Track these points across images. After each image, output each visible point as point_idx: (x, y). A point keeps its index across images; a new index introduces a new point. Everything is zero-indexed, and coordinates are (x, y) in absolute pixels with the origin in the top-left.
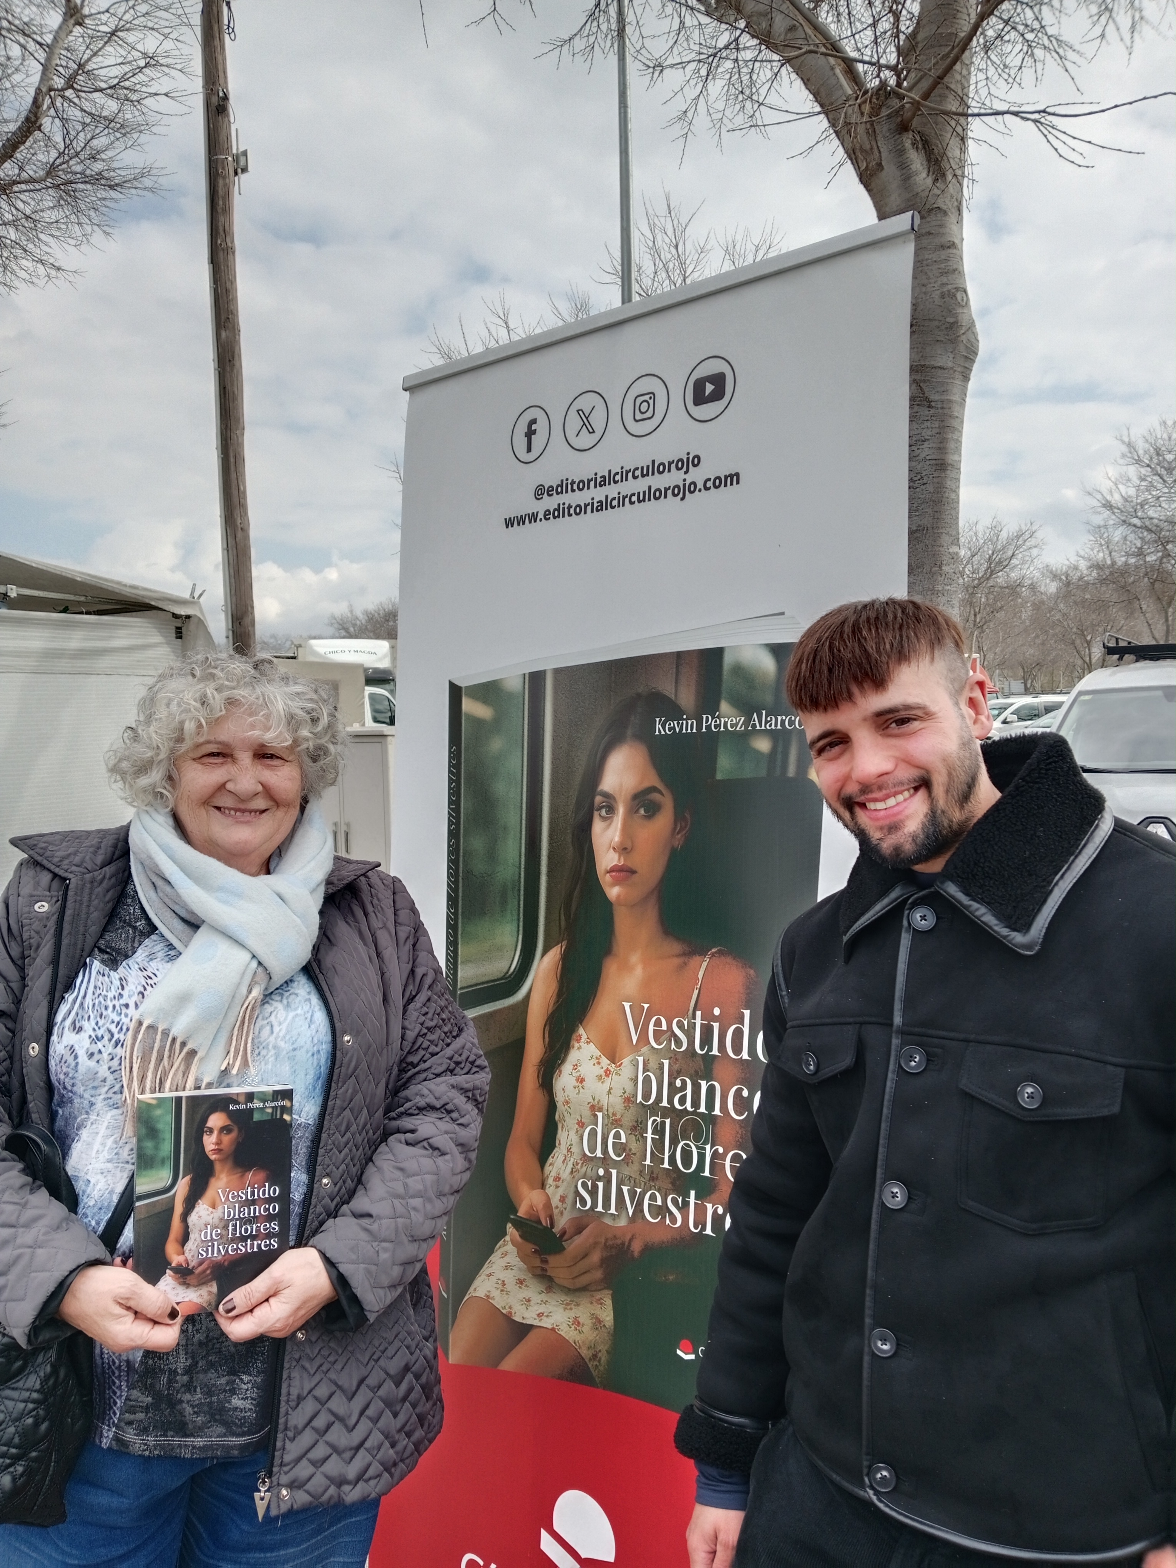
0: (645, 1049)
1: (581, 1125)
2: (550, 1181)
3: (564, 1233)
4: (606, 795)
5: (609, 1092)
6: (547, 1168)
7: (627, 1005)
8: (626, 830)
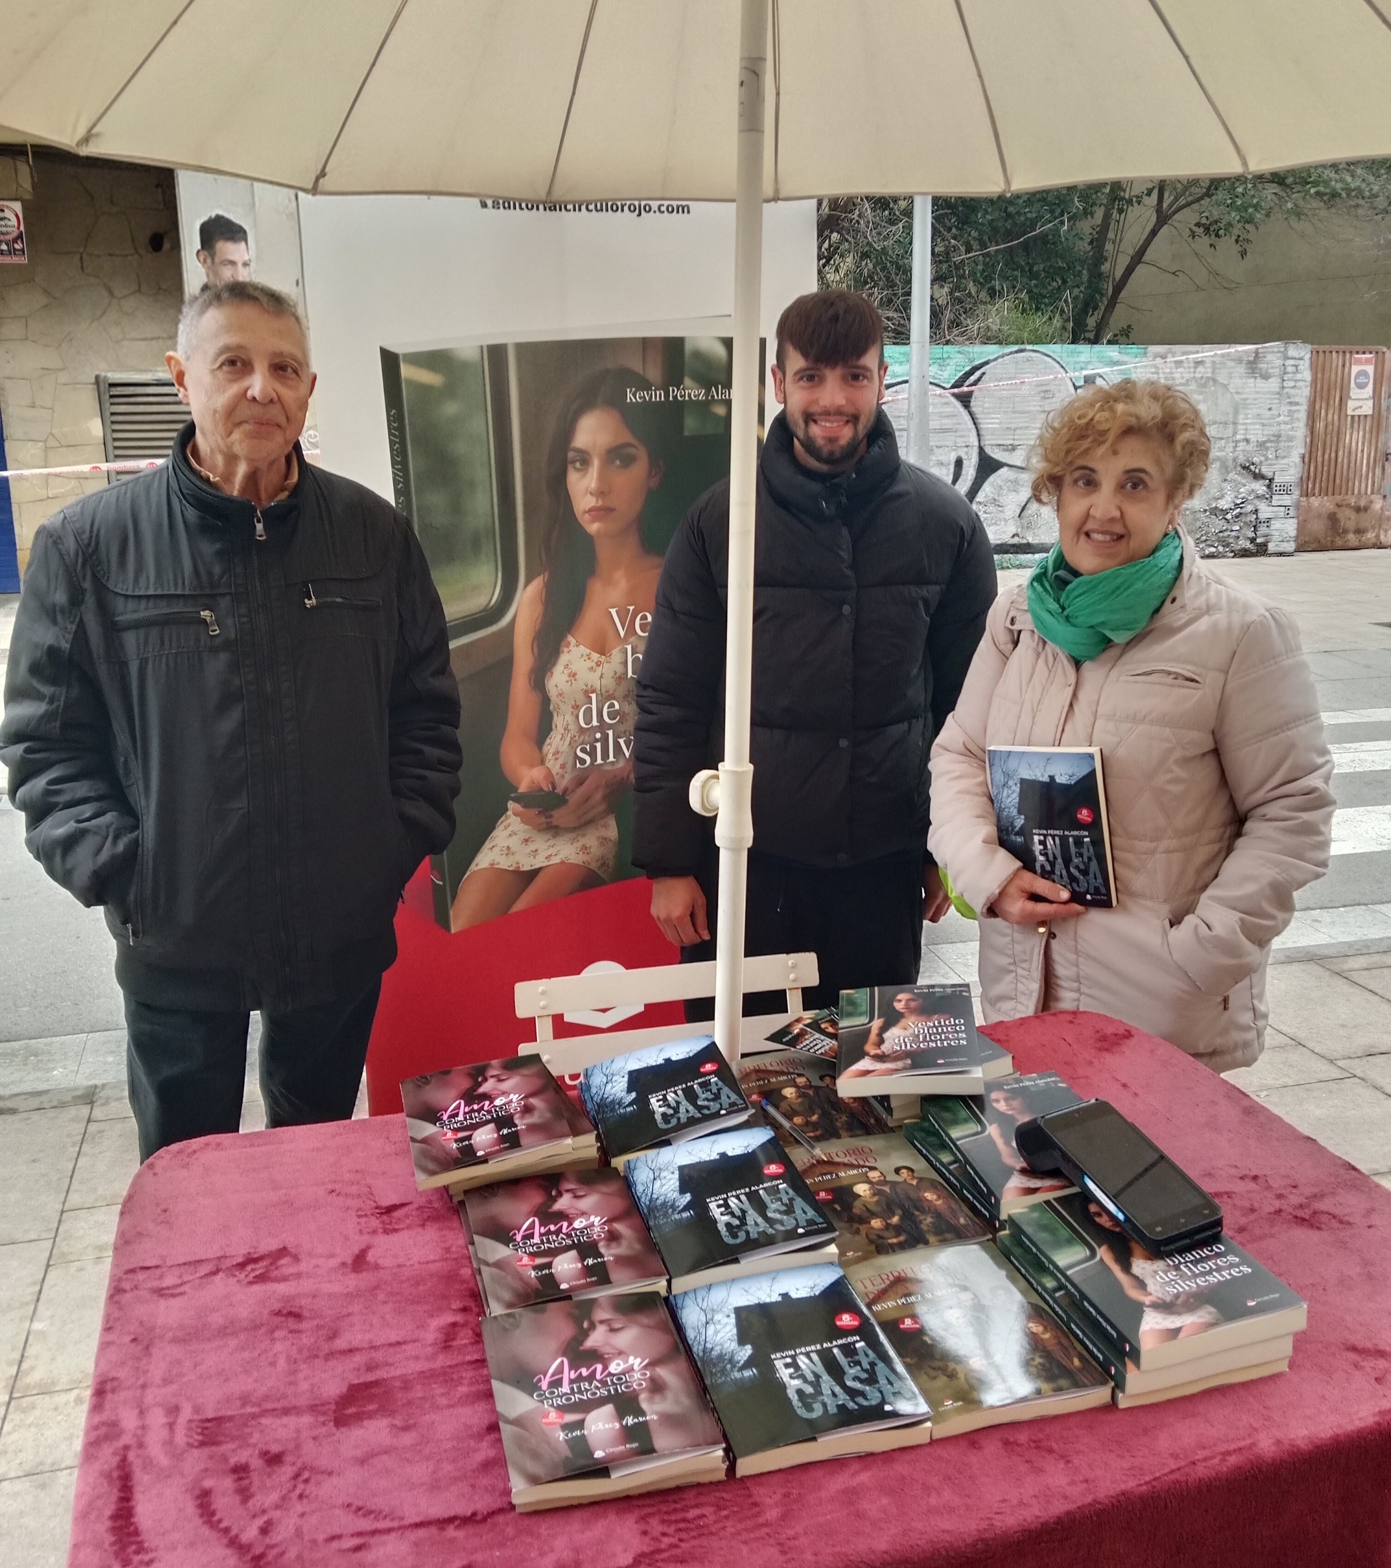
0: (633, 639)
1: (577, 707)
2: (550, 756)
3: (565, 791)
4: (579, 451)
5: (601, 677)
6: (545, 748)
7: (613, 611)
8: (602, 478)
